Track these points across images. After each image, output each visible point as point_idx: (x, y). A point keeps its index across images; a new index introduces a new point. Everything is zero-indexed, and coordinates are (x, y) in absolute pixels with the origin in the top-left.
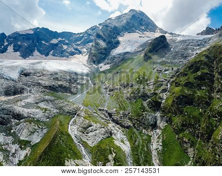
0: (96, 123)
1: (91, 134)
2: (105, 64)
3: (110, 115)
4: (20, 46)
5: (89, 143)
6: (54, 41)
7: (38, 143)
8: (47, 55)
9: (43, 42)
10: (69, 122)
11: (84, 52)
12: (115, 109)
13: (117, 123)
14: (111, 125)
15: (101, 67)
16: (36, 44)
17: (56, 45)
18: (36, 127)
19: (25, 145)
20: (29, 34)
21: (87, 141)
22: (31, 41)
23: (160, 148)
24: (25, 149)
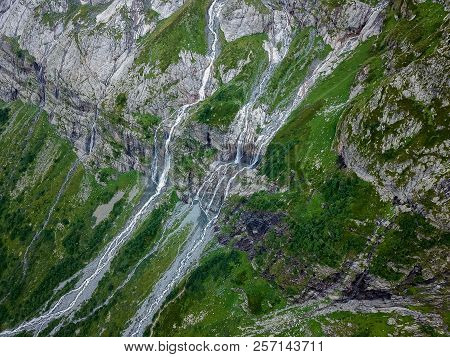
0: (249, 5)
1: (233, 22)
7: (166, 19)
13: (292, 12)
19: (151, 18)
21: (226, 32)
23: (329, 72)
24: (149, 23)
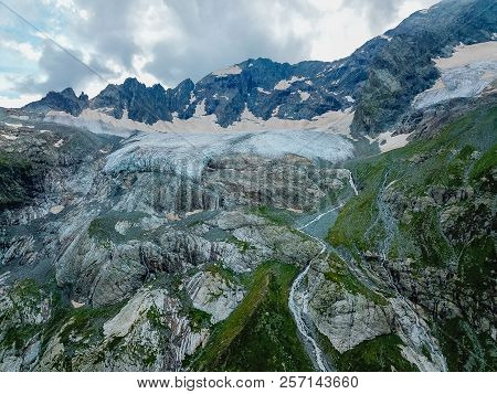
0: (354, 293)
1: (338, 319)
2: (396, 133)
3: (395, 274)
4: (217, 103)
5: (335, 342)
6: (283, 85)
7: (223, 321)
8: (267, 117)
9: (260, 89)
10: (293, 281)
11: (348, 105)
12: (409, 260)
13: (414, 299)
14: (396, 303)
15: (384, 142)
16: (246, 96)
17: (286, 93)
18: (224, 286)
19: (200, 321)
20: (233, 76)
21: (331, 337)
22: (237, 90)
24: (198, 330)
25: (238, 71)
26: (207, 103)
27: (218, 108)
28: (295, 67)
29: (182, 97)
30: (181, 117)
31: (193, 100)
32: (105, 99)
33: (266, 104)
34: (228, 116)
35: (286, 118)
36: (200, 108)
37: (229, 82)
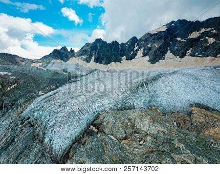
4: (150, 49)
6: (195, 35)
8: (183, 56)
9: (179, 39)
16: (169, 44)
17: (197, 40)
20: (161, 32)
22: (163, 41)
25: (165, 29)
26: (144, 50)
27: (151, 52)
28: (203, 22)
29: (129, 47)
30: (127, 59)
31: (136, 48)
32: (83, 52)
33: (182, 48)
34: (156, 57)
35: (197, 56)
36: (140, 53)
37: (158, 36)
